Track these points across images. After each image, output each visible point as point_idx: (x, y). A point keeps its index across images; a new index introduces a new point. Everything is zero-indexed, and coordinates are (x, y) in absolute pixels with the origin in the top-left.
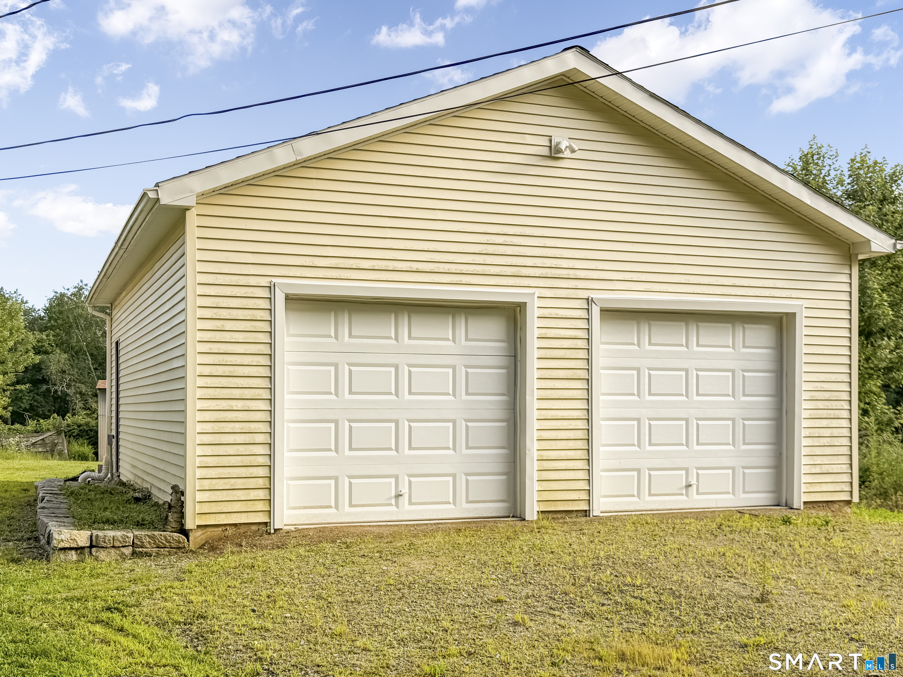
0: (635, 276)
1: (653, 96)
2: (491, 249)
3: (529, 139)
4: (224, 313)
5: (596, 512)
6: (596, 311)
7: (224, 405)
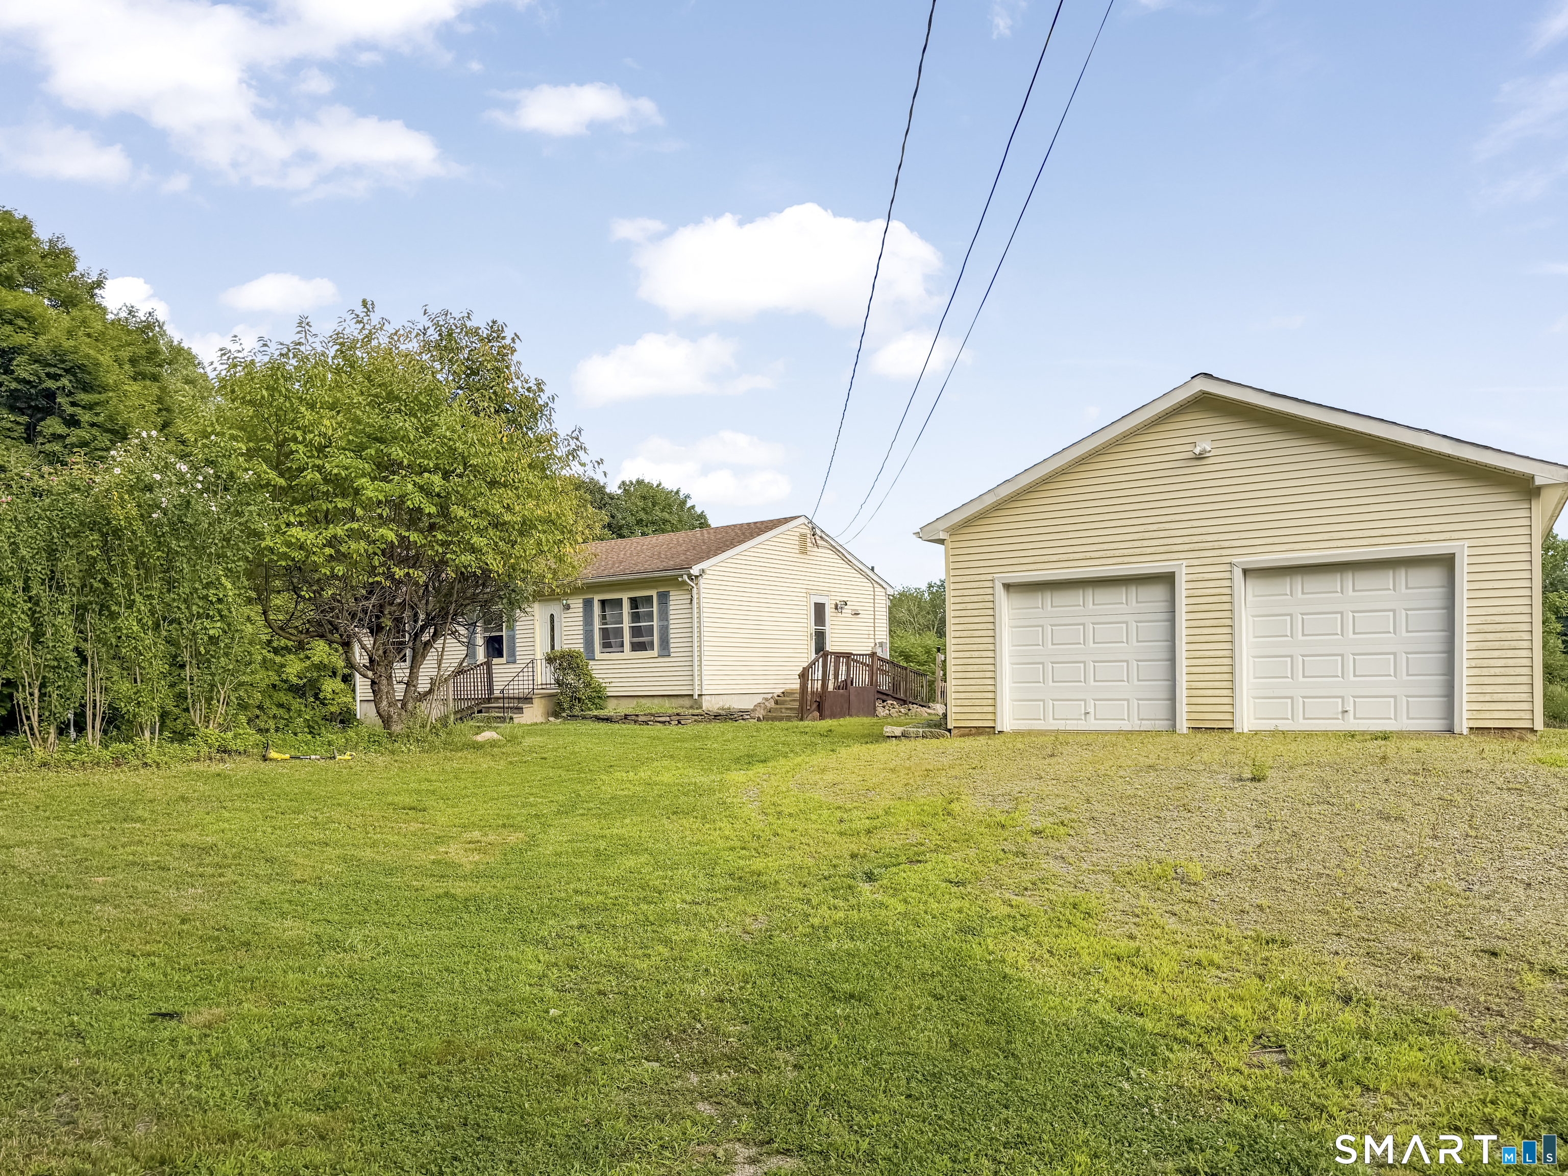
0: (1276, 540)
1: (1274, 394)
2: (1147, 535)
3: (1178, 449)
4: (967, 599)
5: (1238, 730)
6: (1238, 573)
7: (968, 654)
